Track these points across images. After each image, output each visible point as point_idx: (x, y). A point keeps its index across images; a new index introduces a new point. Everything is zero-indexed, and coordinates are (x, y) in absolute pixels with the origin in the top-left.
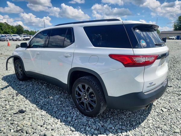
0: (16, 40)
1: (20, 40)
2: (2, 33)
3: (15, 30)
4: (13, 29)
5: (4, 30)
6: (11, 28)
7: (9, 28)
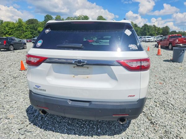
0: (148, 42)
1: (152, 42)
2: (148, 35)
3: (161, 31)
4: (159, 31)
5: (151, 33)
6: (157, 30)
7: (156, 30)
